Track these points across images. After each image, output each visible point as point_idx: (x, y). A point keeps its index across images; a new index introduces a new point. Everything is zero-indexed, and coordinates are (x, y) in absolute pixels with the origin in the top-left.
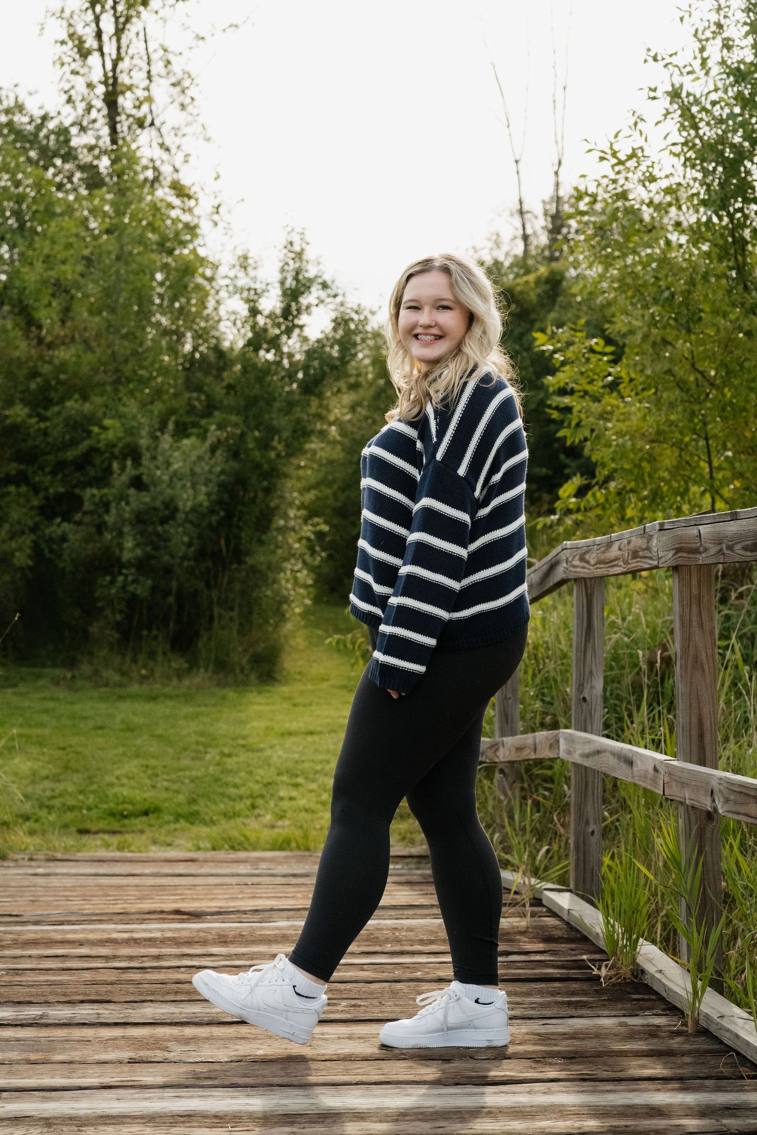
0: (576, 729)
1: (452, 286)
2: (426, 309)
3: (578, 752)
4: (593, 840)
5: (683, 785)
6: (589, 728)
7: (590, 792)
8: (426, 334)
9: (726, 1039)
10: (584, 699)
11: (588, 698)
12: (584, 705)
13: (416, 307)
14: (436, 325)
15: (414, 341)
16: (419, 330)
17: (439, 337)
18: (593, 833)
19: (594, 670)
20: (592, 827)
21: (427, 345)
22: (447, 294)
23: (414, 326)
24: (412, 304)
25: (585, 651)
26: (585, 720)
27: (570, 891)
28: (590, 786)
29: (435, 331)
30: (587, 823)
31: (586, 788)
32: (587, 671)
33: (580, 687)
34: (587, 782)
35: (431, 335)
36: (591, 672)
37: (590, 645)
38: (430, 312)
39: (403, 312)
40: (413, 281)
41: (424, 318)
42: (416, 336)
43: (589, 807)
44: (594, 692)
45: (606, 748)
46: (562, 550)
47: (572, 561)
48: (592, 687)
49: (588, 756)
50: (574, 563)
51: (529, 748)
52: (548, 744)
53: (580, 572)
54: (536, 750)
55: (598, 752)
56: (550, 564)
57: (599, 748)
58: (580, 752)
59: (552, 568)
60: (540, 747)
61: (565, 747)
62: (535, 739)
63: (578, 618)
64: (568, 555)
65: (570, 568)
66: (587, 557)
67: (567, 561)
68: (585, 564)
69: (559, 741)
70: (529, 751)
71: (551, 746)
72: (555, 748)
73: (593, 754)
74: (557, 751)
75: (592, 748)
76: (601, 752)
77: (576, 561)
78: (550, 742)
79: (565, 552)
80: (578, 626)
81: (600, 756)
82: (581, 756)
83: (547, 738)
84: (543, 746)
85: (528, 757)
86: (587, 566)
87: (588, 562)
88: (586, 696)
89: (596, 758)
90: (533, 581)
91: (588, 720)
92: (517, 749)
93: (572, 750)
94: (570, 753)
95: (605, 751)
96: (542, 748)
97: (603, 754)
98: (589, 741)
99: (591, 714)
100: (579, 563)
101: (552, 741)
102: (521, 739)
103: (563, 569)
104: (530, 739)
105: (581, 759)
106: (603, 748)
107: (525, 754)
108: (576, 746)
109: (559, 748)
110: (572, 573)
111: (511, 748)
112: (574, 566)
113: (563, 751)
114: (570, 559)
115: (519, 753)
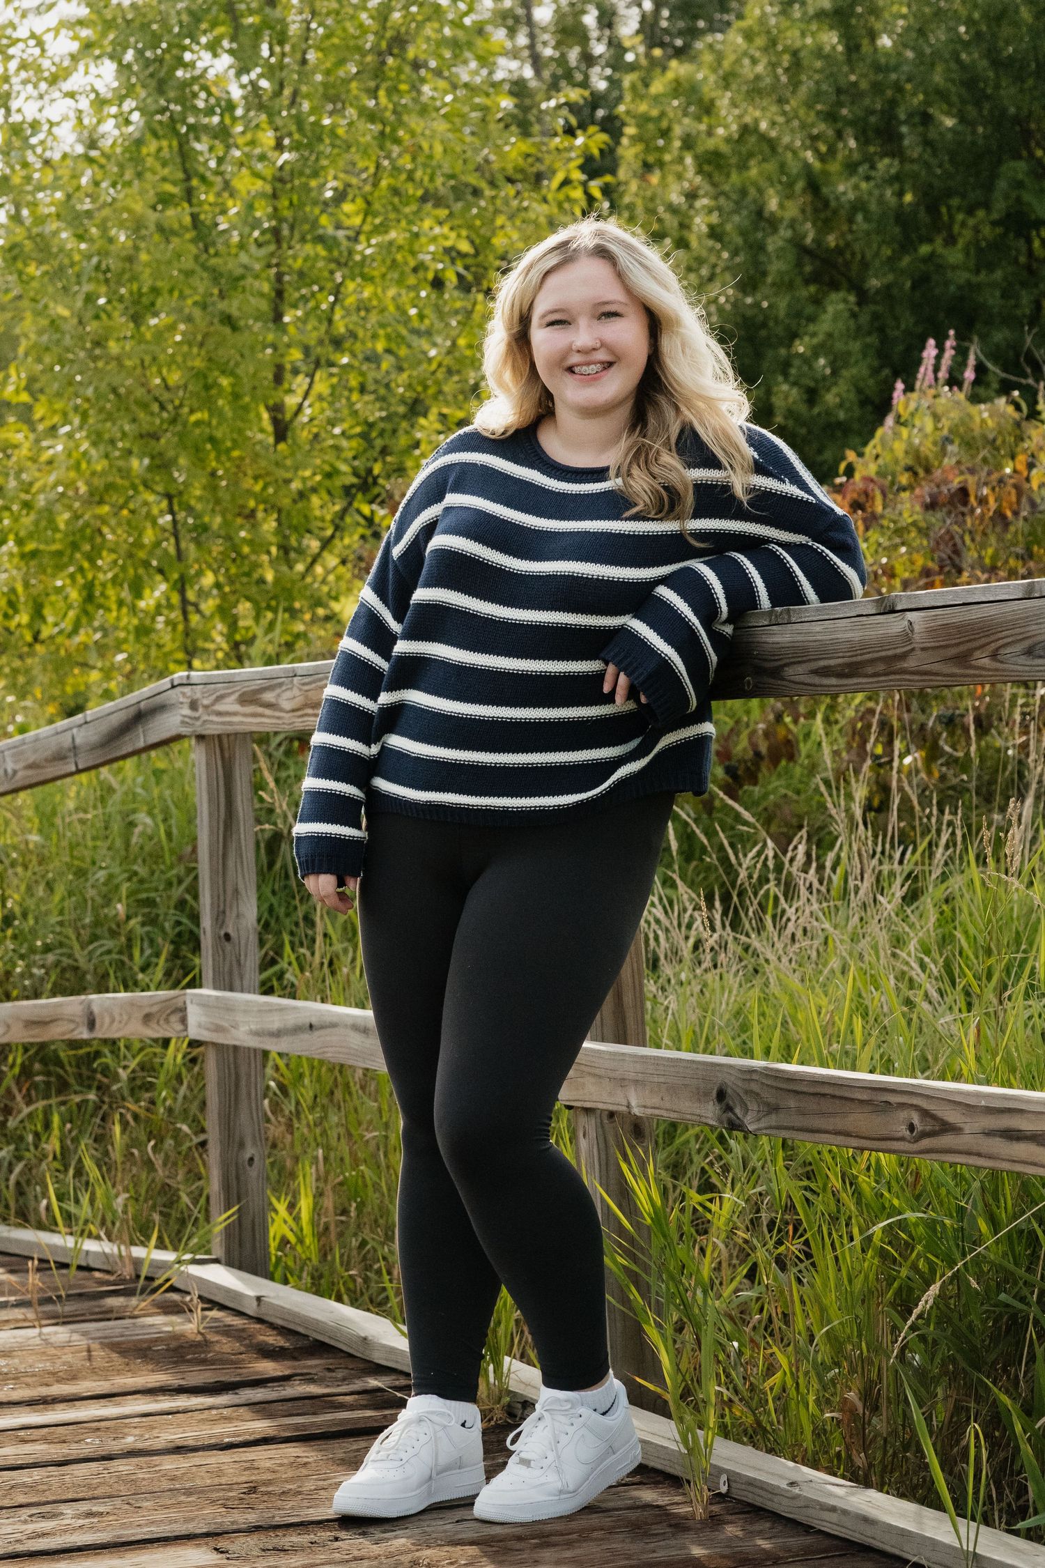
0: (215, 988)
1: (621, 278)
2: (583, 322)
3: (244, 1028)
4: (253, 1173)
5: (622, 1082)
6: (237, 983)
7: (243, 1091)
8: (588, 364)
9: (828, 1524)
10: (227, 937)
11: (232, 934)
12: (228, 946)
13: (560, 321)
14: (603, 345)
15: (569, 379)
16: (575, 359)
17: (609, 365)
18: (251, 1159)
19: (241, 886)
20: (249, 1151)
21: (592, 379)
22: (614, 294)
23: (564, 353)
24: (553, 317)
25: (225, 856)
26: (231, 973)
27: (216, 1261)
28: (243, 1083)
29: (602, 356)
30: (242, 1145)
31: (237, 1086)
32: (230, 892)
33: (220, 917)
35: (595, 363)
36: (236, 891)
37: (233, 846)
38: (590, 326)
40: (553, 281)
41: (580, 337)
42: (570, 370)
43: (244, 1117)
44: (243, 923)
45: (335, 1020)
46: (173, 687)
47: (213, 704)
48: (238, 916)
49: (277, 1034)
50: (220, 707)
51: (72, 1021)
52: (140, 1015)
53: (242, 723)
54: (91, 1024)
55: (311, 1026)
56: (132, 711)
57: (314, 1021)
58: (253, 1027)
59: (140, 717)
60: (107, 1020)
61: (203, 1019)
62: (89, 1006)
63: (210, 800)
64: (198, 695)
65: (205, 717)
66: (269, 697)
67: (193, 705)
68: (260, 710)
69: (183, 1010)
70: (72, 1026)
71: (147, 1018)
72: (167, 1021)
73: (296, 1030)
74: (179, 1027)
75: (291, 1020)
76: (322, 1027)
77: (229, 705)
78: (147, 1010)
79: (187, 690)
80: (210, 814)
81: (317, 1033)
82: (257, 1034)
83: (132, 1004)
84: (117, 1018)
85: (67, 1037)
86: (267, 712)
87: (269, 706)
88: (230, 931)
89: (306, 1036)
90: (78, 741)
91: (236, 972)
92: (31, 1024)
93: (226, 1024)
94: (219, 1029)
95: (333, 1025)
96: (113, 1021)
97: (328, 1031)
98: (282, 1009)
99: (239, 961)
100: (237, 708)
101: (155, 1009)
102: (42, 1006)
103: (179, 718)
104: (71, 1005)
105: (257, 1039)
106: (328, 1019)
107: (56, 1032)
108: (240, 1017)
109: (184, 1021)
110: (214, 727)
111: (10, 1021)
112: (219, 714)
113: (200, 1026)
114: (206, 702)
115: (36, 1031)
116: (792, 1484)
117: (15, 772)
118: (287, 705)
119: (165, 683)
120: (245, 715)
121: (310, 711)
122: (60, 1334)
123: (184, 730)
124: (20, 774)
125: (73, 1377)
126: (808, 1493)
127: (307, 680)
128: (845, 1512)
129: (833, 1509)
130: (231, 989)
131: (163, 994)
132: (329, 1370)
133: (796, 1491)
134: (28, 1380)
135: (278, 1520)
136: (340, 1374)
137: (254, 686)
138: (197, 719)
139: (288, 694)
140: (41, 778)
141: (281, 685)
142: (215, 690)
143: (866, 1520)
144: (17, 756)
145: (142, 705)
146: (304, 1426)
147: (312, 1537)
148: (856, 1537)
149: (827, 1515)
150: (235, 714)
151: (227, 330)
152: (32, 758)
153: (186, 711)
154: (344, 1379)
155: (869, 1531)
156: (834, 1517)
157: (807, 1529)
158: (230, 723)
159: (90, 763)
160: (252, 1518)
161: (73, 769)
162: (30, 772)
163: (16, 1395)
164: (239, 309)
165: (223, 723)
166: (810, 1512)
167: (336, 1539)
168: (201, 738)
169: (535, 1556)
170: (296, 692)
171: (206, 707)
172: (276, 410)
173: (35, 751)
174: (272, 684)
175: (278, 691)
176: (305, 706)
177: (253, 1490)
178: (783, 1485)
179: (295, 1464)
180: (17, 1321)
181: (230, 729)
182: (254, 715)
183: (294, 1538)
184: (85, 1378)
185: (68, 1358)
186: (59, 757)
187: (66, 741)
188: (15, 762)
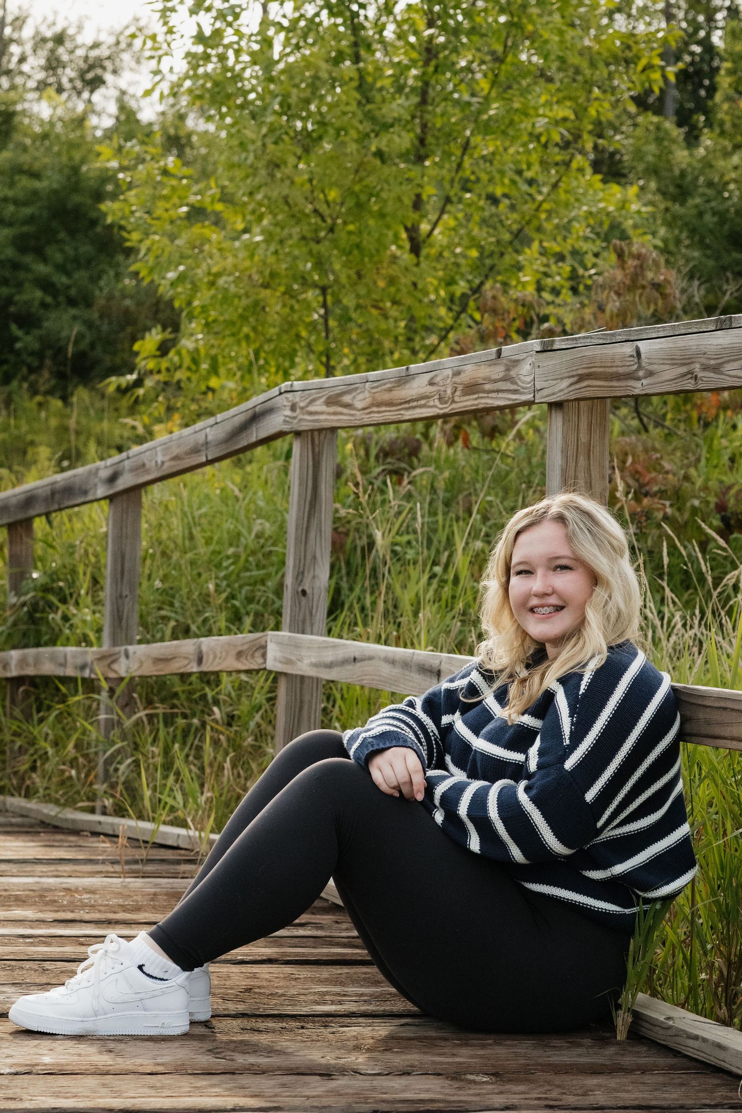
0: (290, 631)
1: (570, 539)
2: (540, 572)
6: (308, 629)
7: (305, 716)
8: (543, 606)
9: (691, 1049)
10: (304, 593)
11: (308, 591)
12: (303, 600)
13: (527, 572)
14: (554, 592)
15: (531, 616)
16: (534, 602)
17: (559, 608)
19: (318, 555)
21: (546, 618)
22: (564, 551)
23: (528, 596)
24: (522, 568)
25: (308, 529)
26: (304, 621)
28: (306, 707)
29: (553, 600)
31: (301, 709)
32: (309, 557)
33: (300, 576)
34: (302, 702)
35: (549, 606)
36: (314, 558)
37: (315, 522)
38: (545, 576)
39: (514, 580)
40: (523, 538)
41: (537, 584)
42: (532, 610)
44: (317, 583)
45: (372, 654)
46: (281, 394)
47: (307, 406)
48: (314, 577)
49: (330, 666)
50: (311, 408)
51: (186, 658)
52: (234, 652)
53: (326, 420)
54: (200, 661)
55: (355, 659)
56: (250, 413)
57: (357, 655)
58: (313, 660)
59: (255, 418)
60: (211, 657)
61: (278, 654)
62: (200, 647)
63: (300, 484)
64: (297, 399)
65: (301, 417)
66: (347, 399)
67: (293, 408)
68: (340, 409)
69: (264, 647)
70: (186, 662)
71: (239, 655)
72: (253, 656)
73: (344, 662)
74: (260, 660)
75: (341, 654)
76: (362, 660)
77: (319, 406)
78: (240, 648)
79: (289, 395)
80: (300, 495)
81: (358, 664)
82: (315, 665)
83: (229, 644)
84: (219, 655)
85: (181, 671)
86: (345, 411)
87: (348, 406)
88: (306, 588)
89: (350, 667)
90: (210, 438)
91: (308, 622)
92: (158, 660)
93: (294, 658)
94: (289, 662)
95: (371, 658)
96: (215, 657)
97: (366, 662)
98: (335, 646)
99: (311, 614)
100: (324, 408)
101: (245, 647)
102: (167, 647)
103: (283, 418)
104: (187, 646)
105: (315, 669)
106: (367, 654)
107: (176, 667)
108: (304, 653)
109: (264, 656)
110: (306, 423)
111: (143, 659)
112: (311, 413)
113: (275, 659)
114: (302, 404)
115: (161, 666)
116: (669, 1018)
117: (163, 463)
118: (359, 405)
119: (275, 391)
120: (329, 414)
121: (375, 409)
122: (137, 883)
123: (286, 428)
124: (167, 465)
125: (138, 909)
126: (679, 1024)
127: (375, 384)
128: (705, 1040)
129: (696, 1038)
130: (303, 633)
131: (252, 636)
132: (337, 922)
133: (671, 1023)
134: (102, 908)
135: (261, 1011)
136: (344, 926)
137: (337, 390)
138: (295, 418)
139: (361, 396)
140: (181, 467)
141: (357, 389)
142: (310, 395)
143: (719, 1046)
144: (166, 451)
145: (257, 409)
146: (303, 954)
147: (284, 1024)
148: (712, 1061)
149: (691, 1043)
150: (322, 413)
151: (378, 162)
152: (176, 451)
153: (288, 412)
154: (347, 929)
155: (722, 1055)
156: (695, 1044)
157: (676, 1053)
158: (317, 421)
159: (217, 455)
160: (241, 1007)
161: (204, 459)
162: (173, 463)
163: (87, 917)
164: (387, 146)
165: (313, 421)
166: (679, 1039)
167: (303, 1028)
168: (298, 434)
169: (454, 1051)
170: (367, 394)
171: (302, 408)
172: (412, 231)
173: (179, 447)
174: (351, 389)
175: (354, 394)
176: (372, 405)
177: (249, 990)
178: (662, 1018)
179: (290, 978)
180: (107, 872)
181: (318, 425)
182: (335, 414)
183: (271, 1024)
184: (146, 911)
185: (139, 898)
186: (195, 450)
187: (201, 438)
188: (164, 455)
